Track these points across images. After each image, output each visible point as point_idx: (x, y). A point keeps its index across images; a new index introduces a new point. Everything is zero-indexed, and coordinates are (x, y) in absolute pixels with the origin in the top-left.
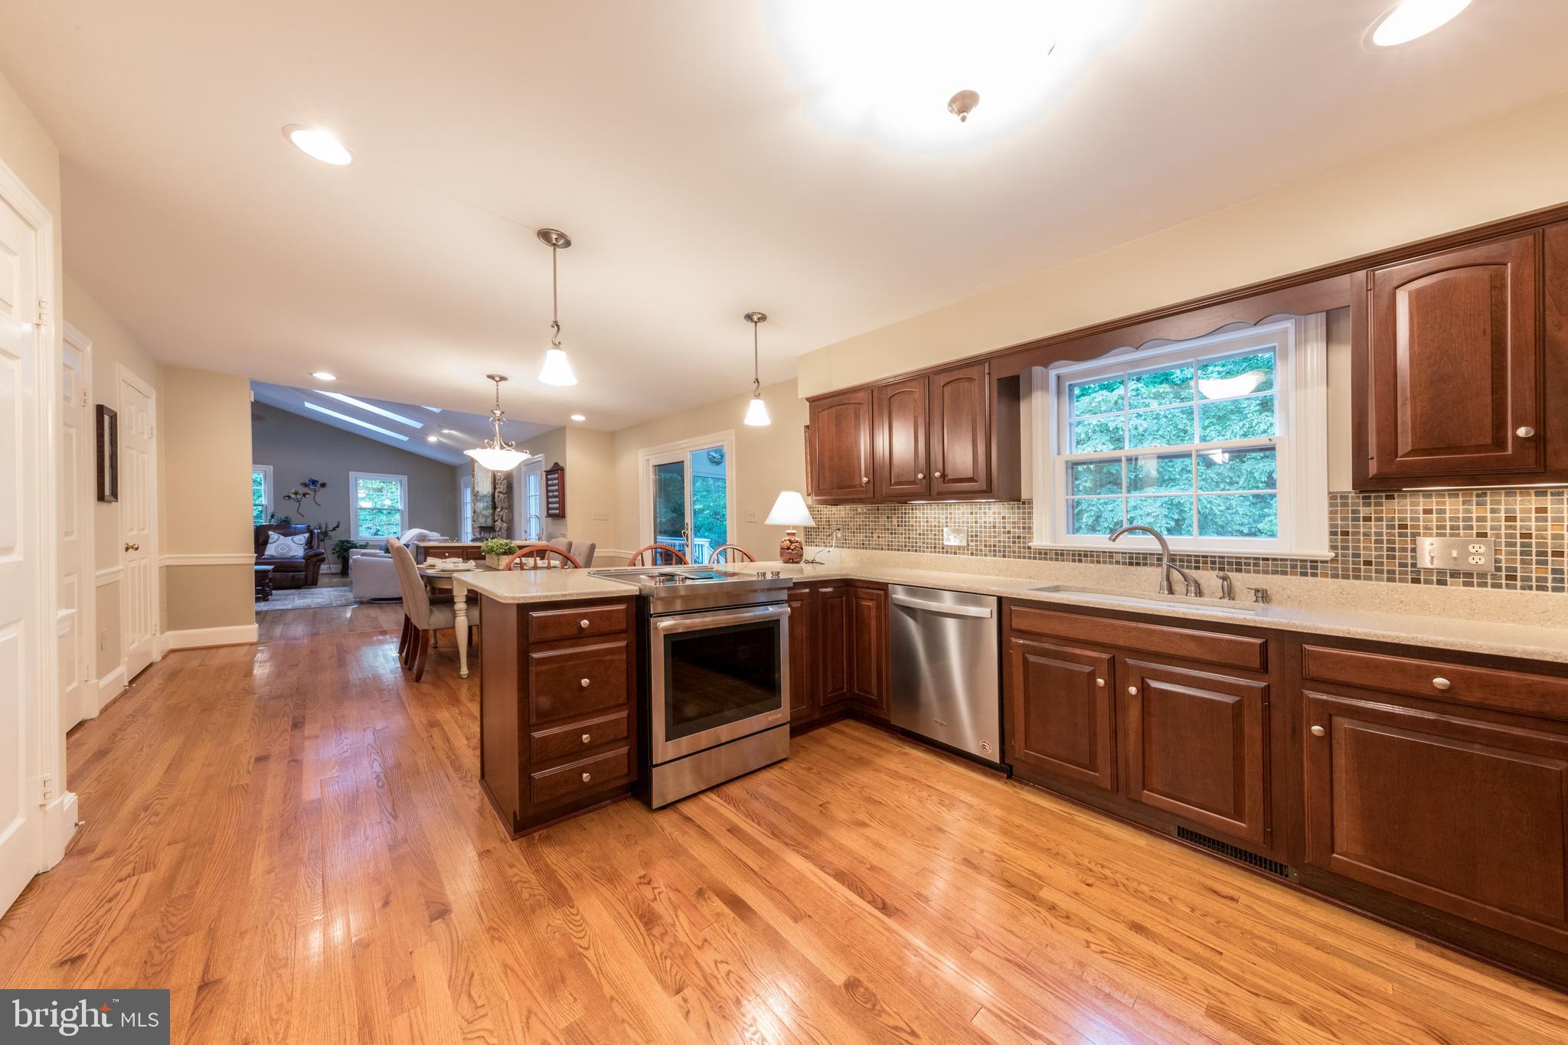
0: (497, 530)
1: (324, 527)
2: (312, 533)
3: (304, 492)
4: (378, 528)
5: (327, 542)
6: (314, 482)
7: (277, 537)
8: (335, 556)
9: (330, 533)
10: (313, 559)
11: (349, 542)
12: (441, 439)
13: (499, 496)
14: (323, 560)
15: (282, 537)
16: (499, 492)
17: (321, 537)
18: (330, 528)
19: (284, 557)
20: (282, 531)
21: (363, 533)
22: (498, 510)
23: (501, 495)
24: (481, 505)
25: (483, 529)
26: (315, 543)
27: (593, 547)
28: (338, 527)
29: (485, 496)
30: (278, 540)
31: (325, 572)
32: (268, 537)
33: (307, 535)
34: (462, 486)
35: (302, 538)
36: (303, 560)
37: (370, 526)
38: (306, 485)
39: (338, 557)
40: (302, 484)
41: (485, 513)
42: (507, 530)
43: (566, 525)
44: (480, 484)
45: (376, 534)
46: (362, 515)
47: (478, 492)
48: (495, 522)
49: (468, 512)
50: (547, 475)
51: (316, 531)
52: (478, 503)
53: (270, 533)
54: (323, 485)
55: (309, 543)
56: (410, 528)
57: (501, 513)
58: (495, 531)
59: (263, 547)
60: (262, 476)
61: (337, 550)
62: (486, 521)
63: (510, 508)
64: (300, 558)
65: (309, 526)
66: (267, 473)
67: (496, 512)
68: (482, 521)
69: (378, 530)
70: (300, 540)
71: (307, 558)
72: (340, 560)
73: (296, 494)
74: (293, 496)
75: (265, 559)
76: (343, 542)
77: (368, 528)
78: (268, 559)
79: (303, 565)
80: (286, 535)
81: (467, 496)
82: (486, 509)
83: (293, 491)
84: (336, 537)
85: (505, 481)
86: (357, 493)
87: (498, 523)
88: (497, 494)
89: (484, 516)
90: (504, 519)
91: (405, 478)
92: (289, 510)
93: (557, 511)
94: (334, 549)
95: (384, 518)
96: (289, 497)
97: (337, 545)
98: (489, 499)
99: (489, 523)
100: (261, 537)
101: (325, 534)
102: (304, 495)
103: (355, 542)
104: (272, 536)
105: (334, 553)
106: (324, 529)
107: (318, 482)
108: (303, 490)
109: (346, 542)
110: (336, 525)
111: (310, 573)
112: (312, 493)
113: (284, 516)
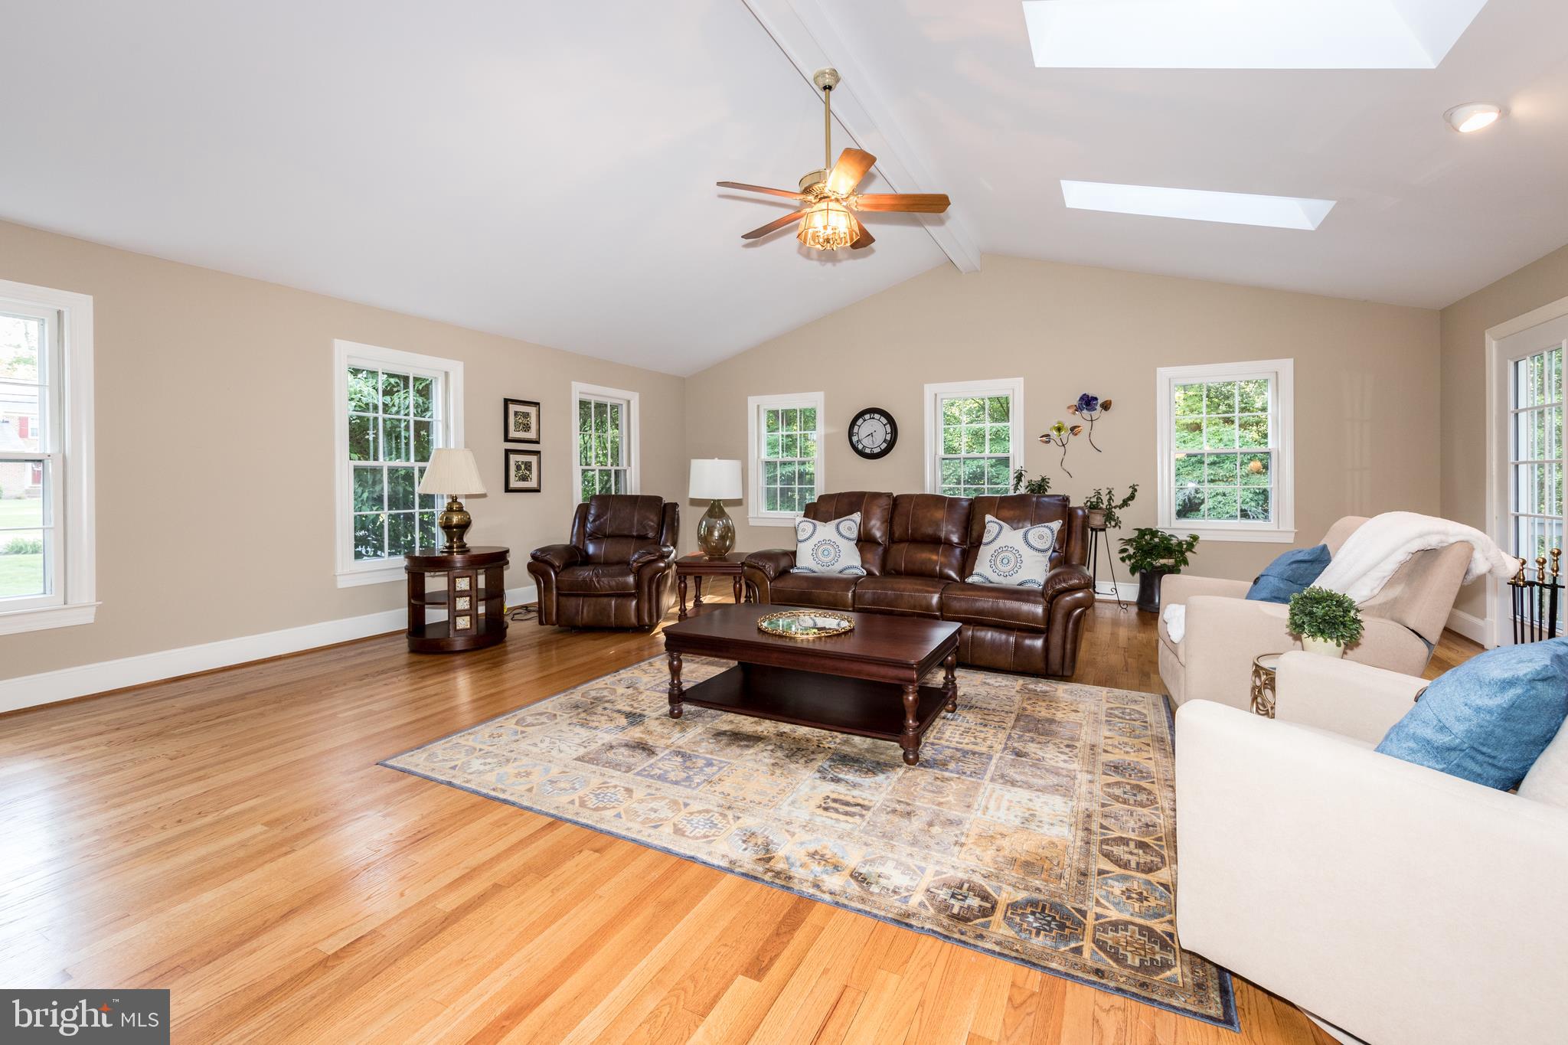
1: (1105, 499)
2: (1069, 516)
3: (1074, 424)
5: (1112, 533)
6: (1089, 401)
7: (998, 530)
8: (1126, 564)
9: (1117, 512)
10: (1066, 597)
11: (1153, 533)
15: (1009, 529)
17: (1095, 523)
18: (1118, 501)
19: (1005, 583)
20: (1014, 515)
26: (1075, 543)
28: (1132, 497)
30: (999, 536)
32: (984, 528)
33: (1056, 525)
35: (1046, 533)
36: (1042, 595)
38: (1075, 409)
39: (1132, 570)
40: (1068, 408)
51: (1081, 512)
53: (993, 518)
55: (1061, 545)
59: (975, 550)
64: (1037, 593)
65: (1065, 499)
66: (1015, 392)
70: (1041, 537)
71: (1053, 593)
73: (1060, 430)
74: (1056, 434)
76: (1142, 533)
78: (979, 587)
79: (1041, 610)
80: (1018, 525)
83: (1057, 423)
84: (1130, 520)
94: (1123, 551)
96: (1047, 436)
97: (1133, 541)
100: (973, 528)
101: (1109, 514)
102: (1073, 430)
103: (1168, 533)
104: (989, 526)
105: (1123, 560)
106: (1106, 503)
107: (1096, 399)
108: (1071, 419)
109: (1147, 537)
110: (1128, 493)
111: (1056, 638)
112: (1085, 426)
113: (1037, 478)
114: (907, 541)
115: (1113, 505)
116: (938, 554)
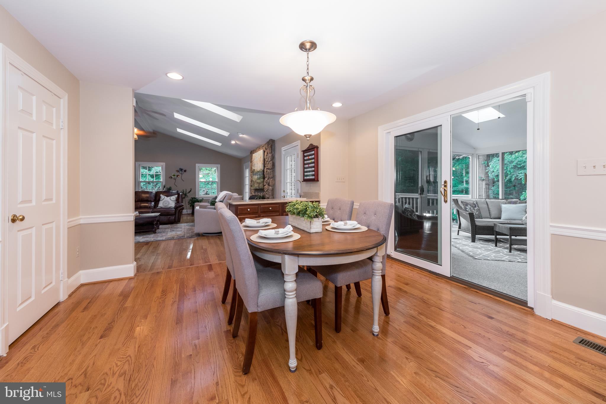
0: (266, 190)
1: (185, 191)
2: (178, 194)
3: (178, 174)
4: (207, 190)
5: (186, 199)
6: (181, 170)
7: (164, 197)
8: (189, 205)
9: (188, 194)
10: (179, 208)
11: (195, 198)
12: (237, 142)
13: (267, 171)
14: (183, 209)
15: (166, 197)
16: (267, 169)
17: (183, 196)
18: (188, 192)
19: (166, 207)
20: (166, 194)
21: (201, 194)
22: (266, 179)
23: (268, 170)
24: (256, 177)
25: (256, 190)
26: (180, 200)
27: (353, 203)
28: (191, 191)
29: (259, 172)
30: (164, 199)
31: (185, 213)
32: (160, 197)
33: (176, 196)
34: (244, 169)
35: (174, 198)
36: (174, 209)
37: (204, 190)
38: (178, 171)
39: (191, 206)
40: (176, 171)
41: (259, 181)
42: (272, 191)
43: (320, 186)
44: (256, 166)
45: (206, 194)
46: (202, 185)
47: (254, 170)
48: (264, 186)
49: (247, 181)
50: (304, 154)
51: (181, 194)
52: (254, 176)
53: (161, 195)
54: (185, 171)
55: (177, 200)
56: (221, 191)
57: (268, 181)
58: (264, 191)
59: (158, 202)
60: (160, 168)
61: (190, 202)
62: (259, 186)
63: (274, 177)
64: (173, 208)
65: (178, 191)
66: (163, 166)
67: (265, 181)
68: (256, 186)
69: (207, 192)
70: (173, 198)
71: (176, 208)
72: (192, 207)
73: (174, 176)
74: (173, 177)
75: (158, 209)
76: (193, 198)
77: (204, 191)
78: (160, 209)
79: (174, 212)
80: (167, 196)
81: (247, 173)
82: (259, 179)
83: (173, 174)
84: (190, 196)
85: (271, 162)
86: (199, 175)
87: (266, 187)
88: (265, 170)
89: (258, 183)
90: (270, 184)
91: (219, 166)
92: (171, 184)
93: (313, 177)
94: (189, 202)
95: (210, 186)
96: (171, 177)
97: (190, 200)
98: (261, 174)
99: (261, 186)
100: (157, 197)
101: (186, 195)
102: (177, 176)
103: (198, 198)
104: (161, 197)
105: (189, 204)
106: (185, 192)
107: (183, 169)
108: (177, 174)
109: (194, 199)
110: (190, 190)
111: (177, 215)
112: (180, 175)
113: (169, 187)
114: (139, 201)
115: (187, 192)
116: (148, 204)
